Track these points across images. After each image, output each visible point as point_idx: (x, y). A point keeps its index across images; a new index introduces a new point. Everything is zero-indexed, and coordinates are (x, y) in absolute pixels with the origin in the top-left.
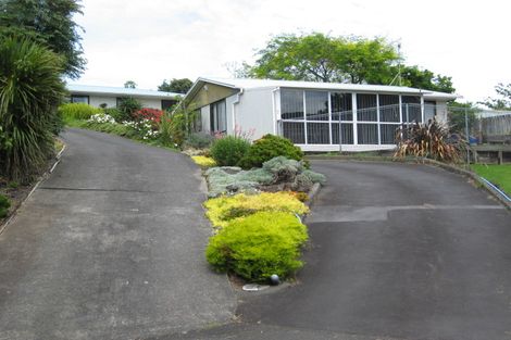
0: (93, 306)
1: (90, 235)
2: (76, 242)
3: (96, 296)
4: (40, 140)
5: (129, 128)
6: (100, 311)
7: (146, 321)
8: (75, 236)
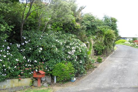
0: (112, 80)
1: (116, 66)
2: (113, 67)
3: (113, 78)
4: (109, 47)
5: (132, 45)
6: (113, 81)
7: (122, 84)
8: (113, 66)
